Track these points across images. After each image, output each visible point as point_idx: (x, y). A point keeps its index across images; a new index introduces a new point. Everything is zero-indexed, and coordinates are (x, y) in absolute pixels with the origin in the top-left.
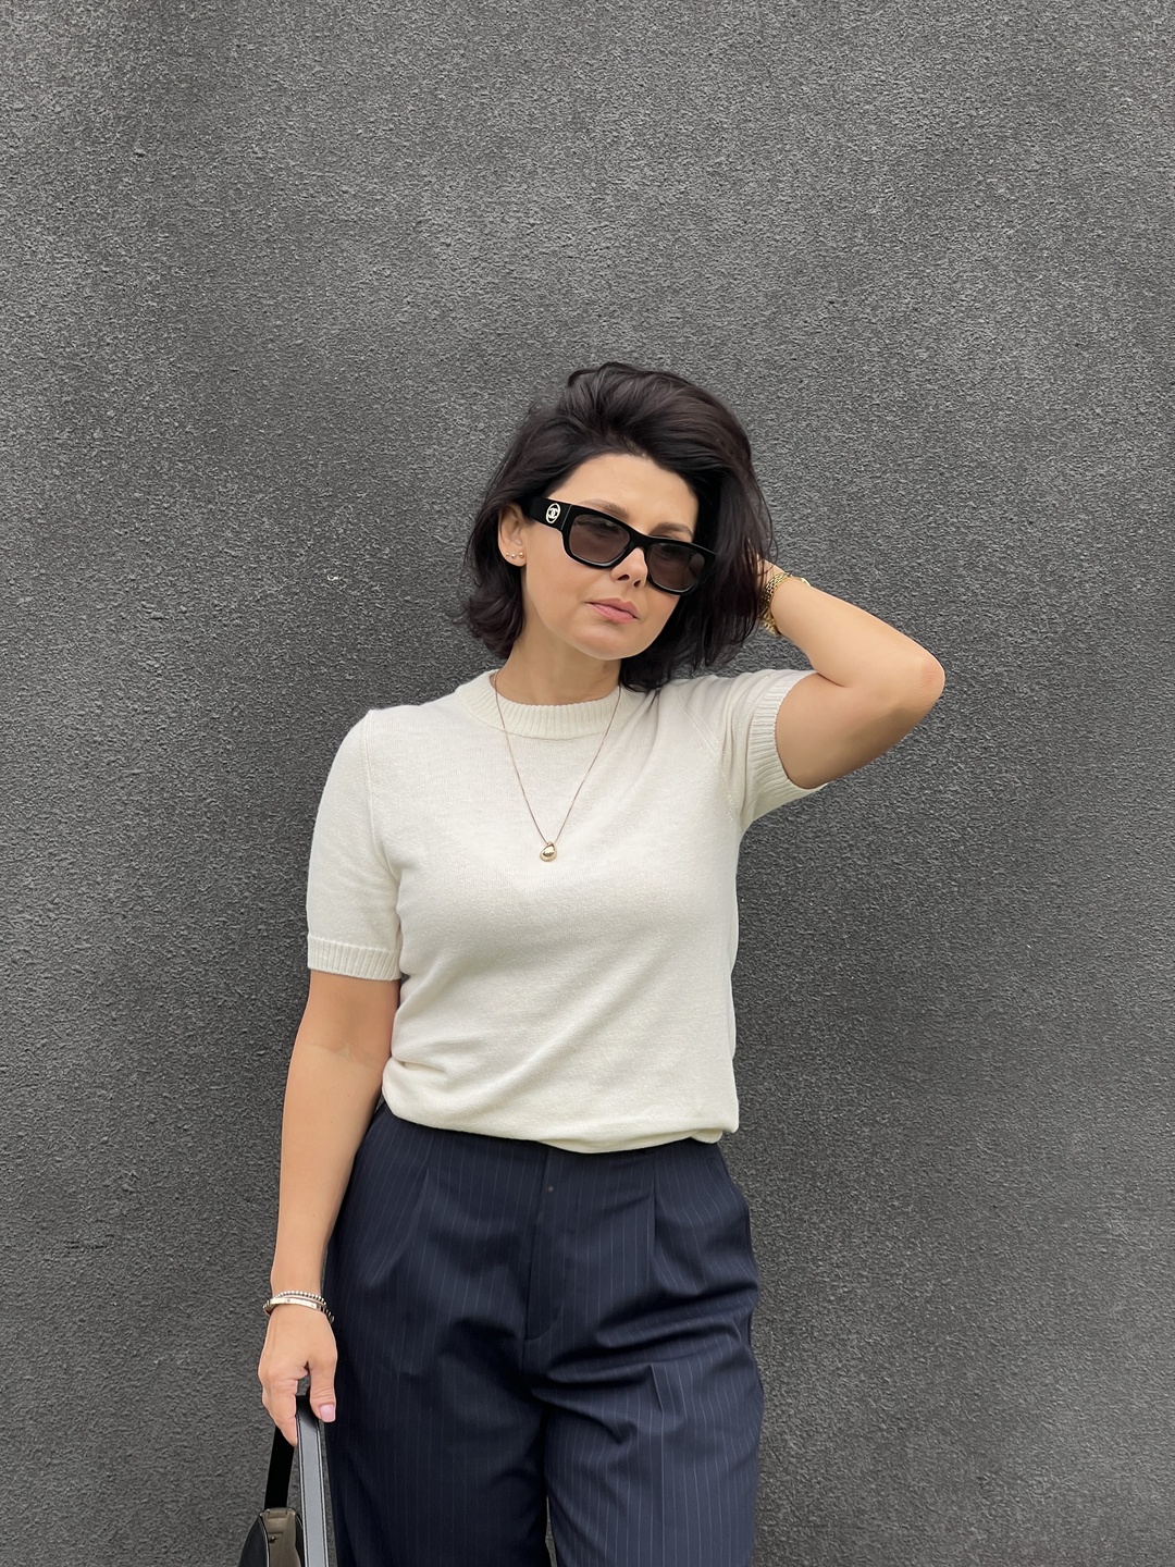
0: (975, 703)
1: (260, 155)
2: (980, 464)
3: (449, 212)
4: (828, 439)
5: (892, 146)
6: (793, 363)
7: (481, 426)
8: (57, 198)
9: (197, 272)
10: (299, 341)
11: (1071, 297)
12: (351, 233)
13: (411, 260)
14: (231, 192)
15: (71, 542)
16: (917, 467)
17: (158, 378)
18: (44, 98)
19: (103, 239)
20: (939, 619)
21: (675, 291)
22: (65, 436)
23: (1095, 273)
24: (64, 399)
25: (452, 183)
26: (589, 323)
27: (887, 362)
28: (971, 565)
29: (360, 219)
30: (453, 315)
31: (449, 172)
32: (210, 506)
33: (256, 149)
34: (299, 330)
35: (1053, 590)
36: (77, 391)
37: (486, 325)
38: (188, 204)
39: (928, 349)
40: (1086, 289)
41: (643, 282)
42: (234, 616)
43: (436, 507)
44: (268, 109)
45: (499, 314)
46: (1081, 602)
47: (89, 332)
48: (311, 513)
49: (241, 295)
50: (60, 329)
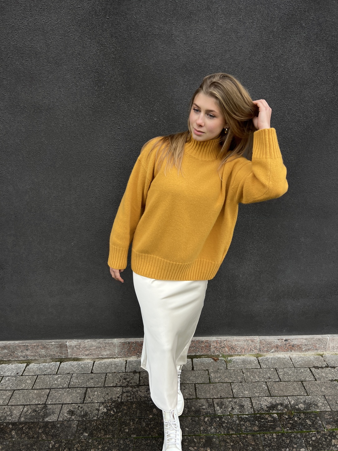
0: (286, 143)
1: (135, 18)
2: (293, 91)
3: (179, 32)
4: (260, 86)
5: (280, 13)
6: (254, 68)
7: (186, 84)
8: (90, 30)
9: (123, 48)
10: (146, 65)
11: (316, 51)
12: (157, 37)
13: (170, 44)
14: (129, 28)
15: (100, 112)
16: (279, 92)
17: (115, 74)
18: (85, 4)
19: (101, 40)
20: (281, 125)
21: (229, 51)
22: (96, 88)
23: (322, 45)
24: (96, 80)
25: (179, 24)
26: (210, 59)
27: (275, 67)
28: (288, 114)
29: (159, 34)
30: (180, 58)
31: (179, 21)
32: (129, 103)
33: (134, 17)
34: (146, 62)
35: (305, 119)
36: (98, 78)
37: (187, 60)
38: (120, 31)
39: (284, 64)
40: (320, 49)
41: (222, 49)
42: (135, 128)
43: (177, 103)
44: (137, 6)
45: (190, 57)
46: (310, 121)
47: (100, 63)
48: (150, 105)
49: (133, 53)
50: (93, 63)
